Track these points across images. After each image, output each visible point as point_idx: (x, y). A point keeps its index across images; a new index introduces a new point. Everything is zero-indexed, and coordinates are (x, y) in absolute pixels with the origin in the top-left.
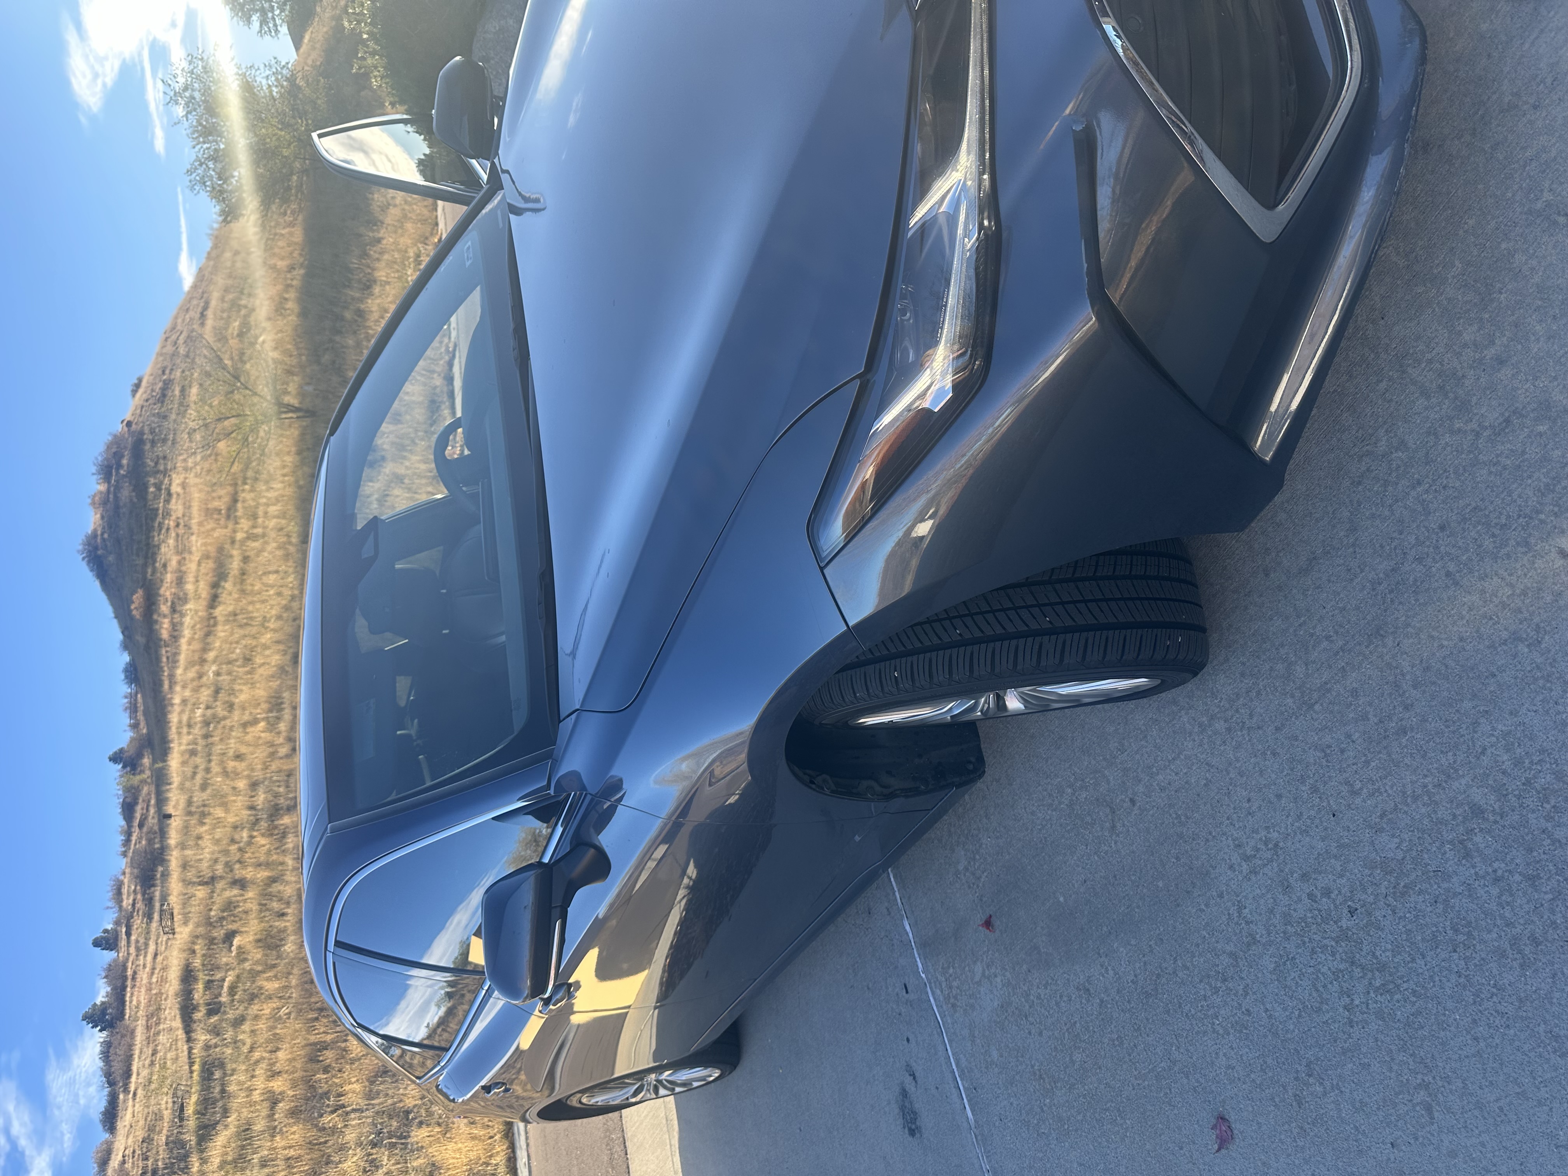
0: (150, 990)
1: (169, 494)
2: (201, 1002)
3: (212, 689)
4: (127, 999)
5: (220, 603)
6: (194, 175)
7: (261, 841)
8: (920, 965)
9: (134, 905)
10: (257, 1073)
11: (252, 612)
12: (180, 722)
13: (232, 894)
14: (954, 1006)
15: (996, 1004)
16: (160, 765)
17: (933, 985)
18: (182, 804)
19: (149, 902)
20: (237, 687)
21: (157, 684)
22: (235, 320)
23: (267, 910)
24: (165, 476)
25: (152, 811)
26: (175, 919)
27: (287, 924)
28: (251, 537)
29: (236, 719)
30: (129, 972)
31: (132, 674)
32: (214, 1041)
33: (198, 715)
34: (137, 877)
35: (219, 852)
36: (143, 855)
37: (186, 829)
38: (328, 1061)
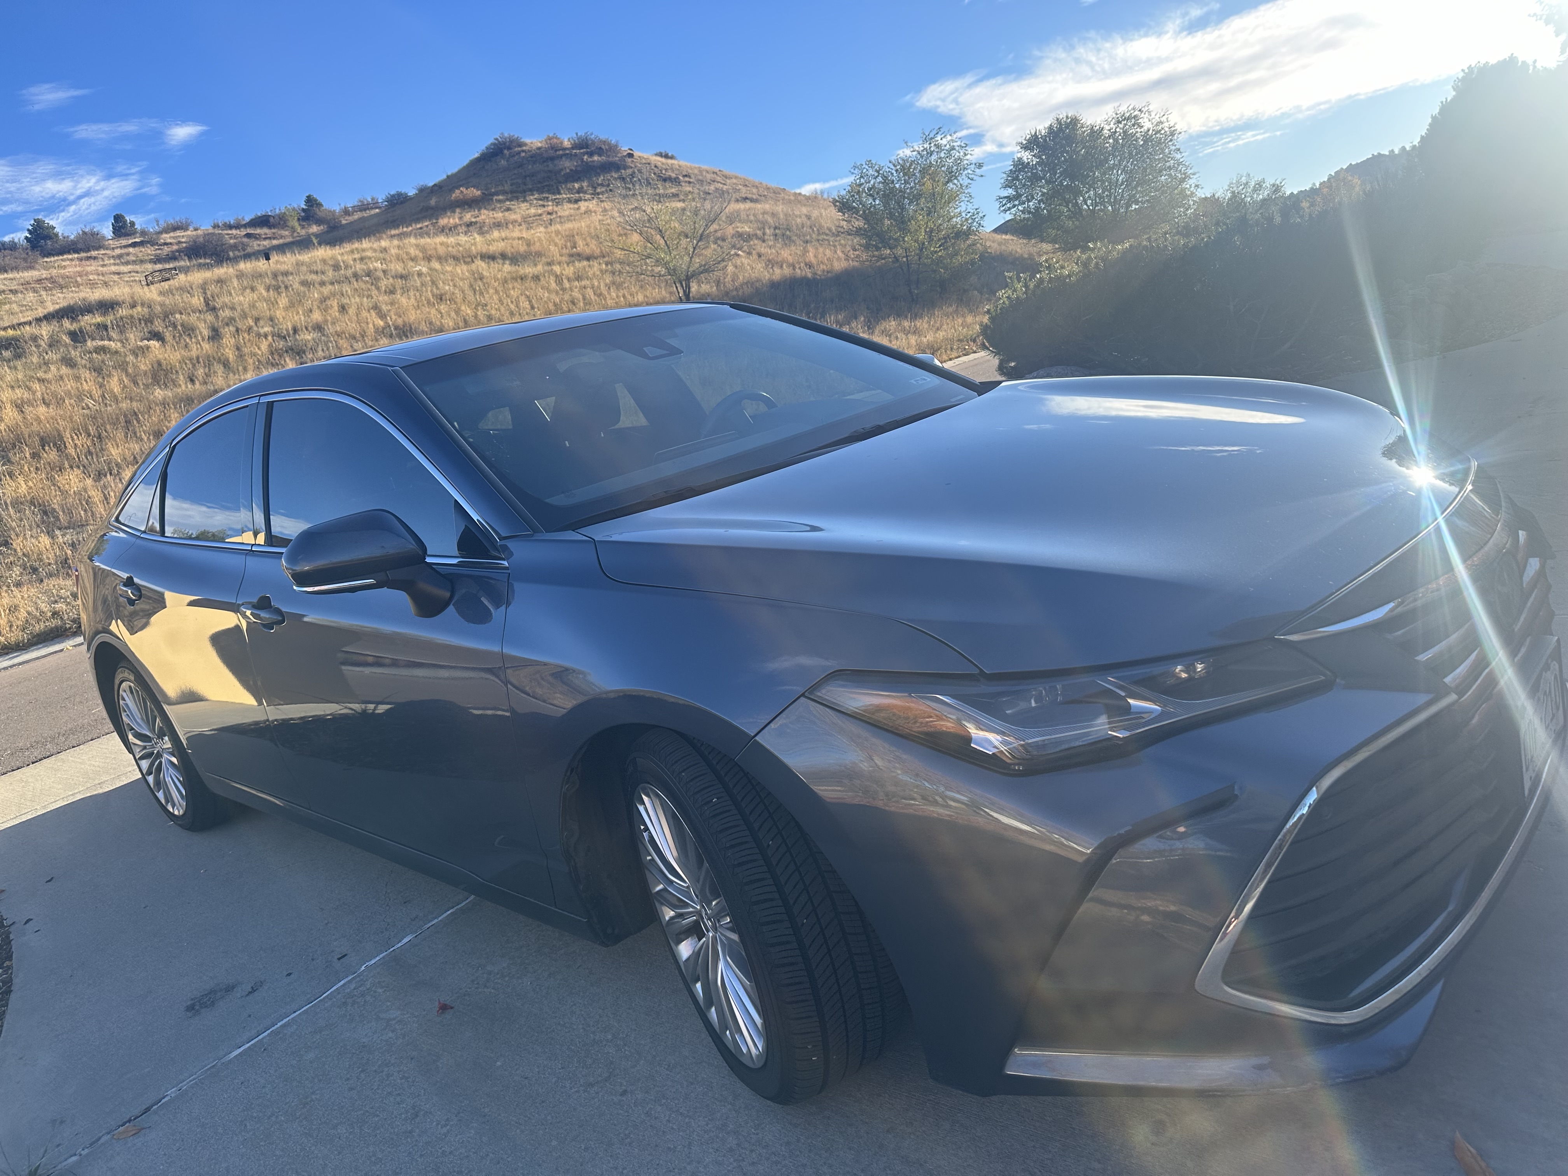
0: (80, 276)
1: (576, 201)
2: (82, 324)
3: (404, 272)
4: (65, 256)
5: (488, 263)
6: (867, 167)
7: (264, 345)
8: (373, 962)
9: (165, 244)
10: (17, 391)
11: (488, 293)
12: (364, 250)
13: (202, 330)
14: (345, 1004)
15: (364, 1040)
16: (315, 241)
17: (358, 979)
18: (283, 268)
19: (172, 257)
20: (412, 293)
21: (394, 223)
22: (750, 227)
23: (194, 365)
24: (592, 194)
25: (266, 243)
26: (163, 284)
27: (183, 387)
28: (559, 279)
29: (381, 299)
30: (94, 253)
31: (397, 201)
32: (42, 343)
33: (375, 264)
34: (195, 242)
35: (243, 310)
36: (219, 243)
37: (260, 276)
38: (45, 455)
